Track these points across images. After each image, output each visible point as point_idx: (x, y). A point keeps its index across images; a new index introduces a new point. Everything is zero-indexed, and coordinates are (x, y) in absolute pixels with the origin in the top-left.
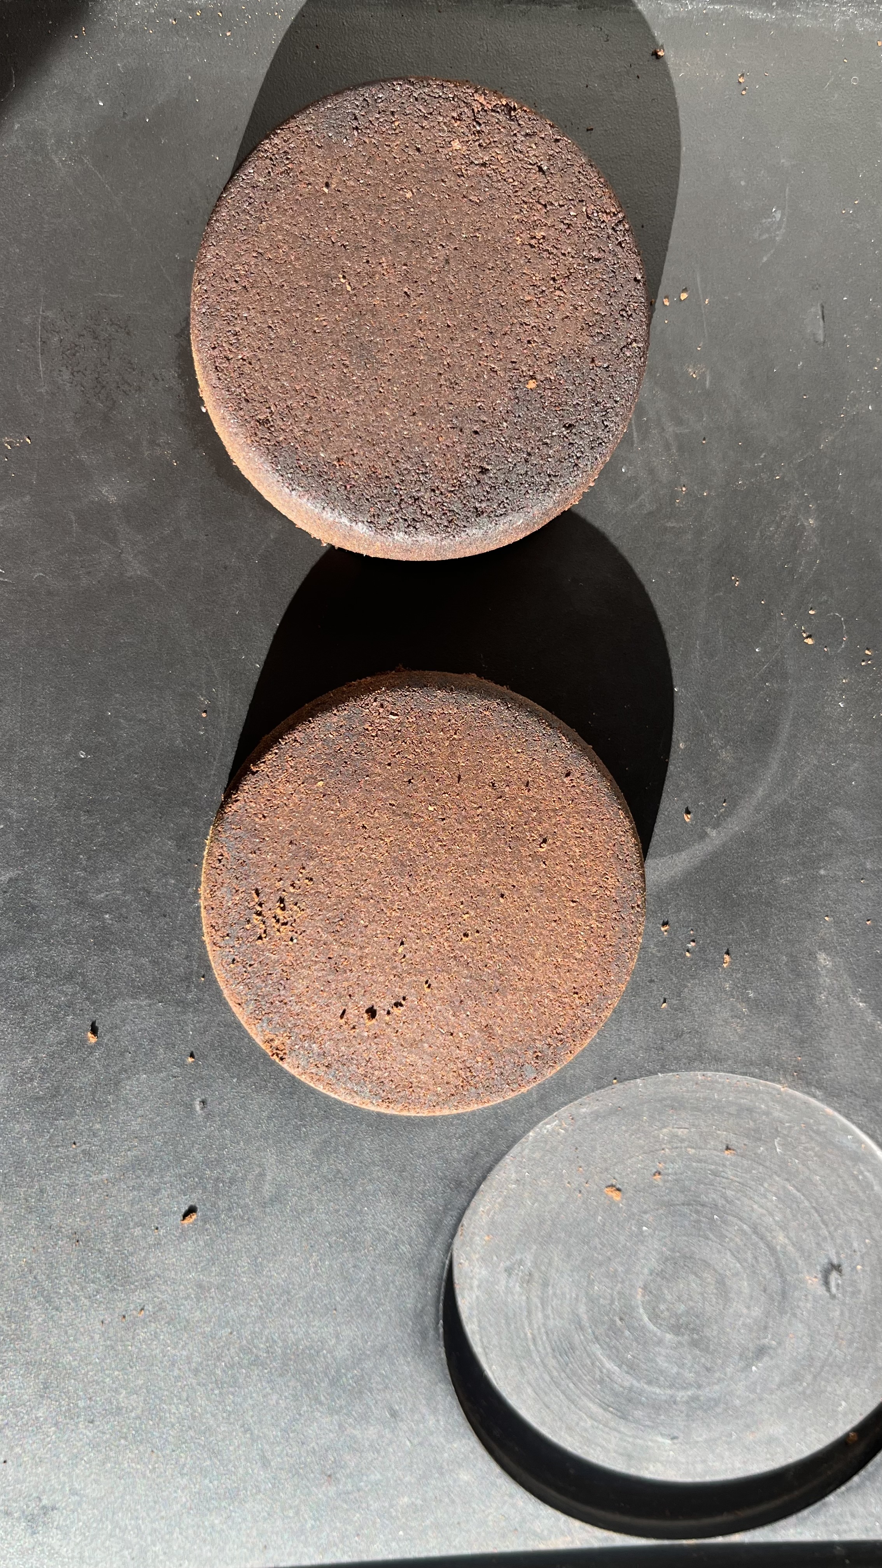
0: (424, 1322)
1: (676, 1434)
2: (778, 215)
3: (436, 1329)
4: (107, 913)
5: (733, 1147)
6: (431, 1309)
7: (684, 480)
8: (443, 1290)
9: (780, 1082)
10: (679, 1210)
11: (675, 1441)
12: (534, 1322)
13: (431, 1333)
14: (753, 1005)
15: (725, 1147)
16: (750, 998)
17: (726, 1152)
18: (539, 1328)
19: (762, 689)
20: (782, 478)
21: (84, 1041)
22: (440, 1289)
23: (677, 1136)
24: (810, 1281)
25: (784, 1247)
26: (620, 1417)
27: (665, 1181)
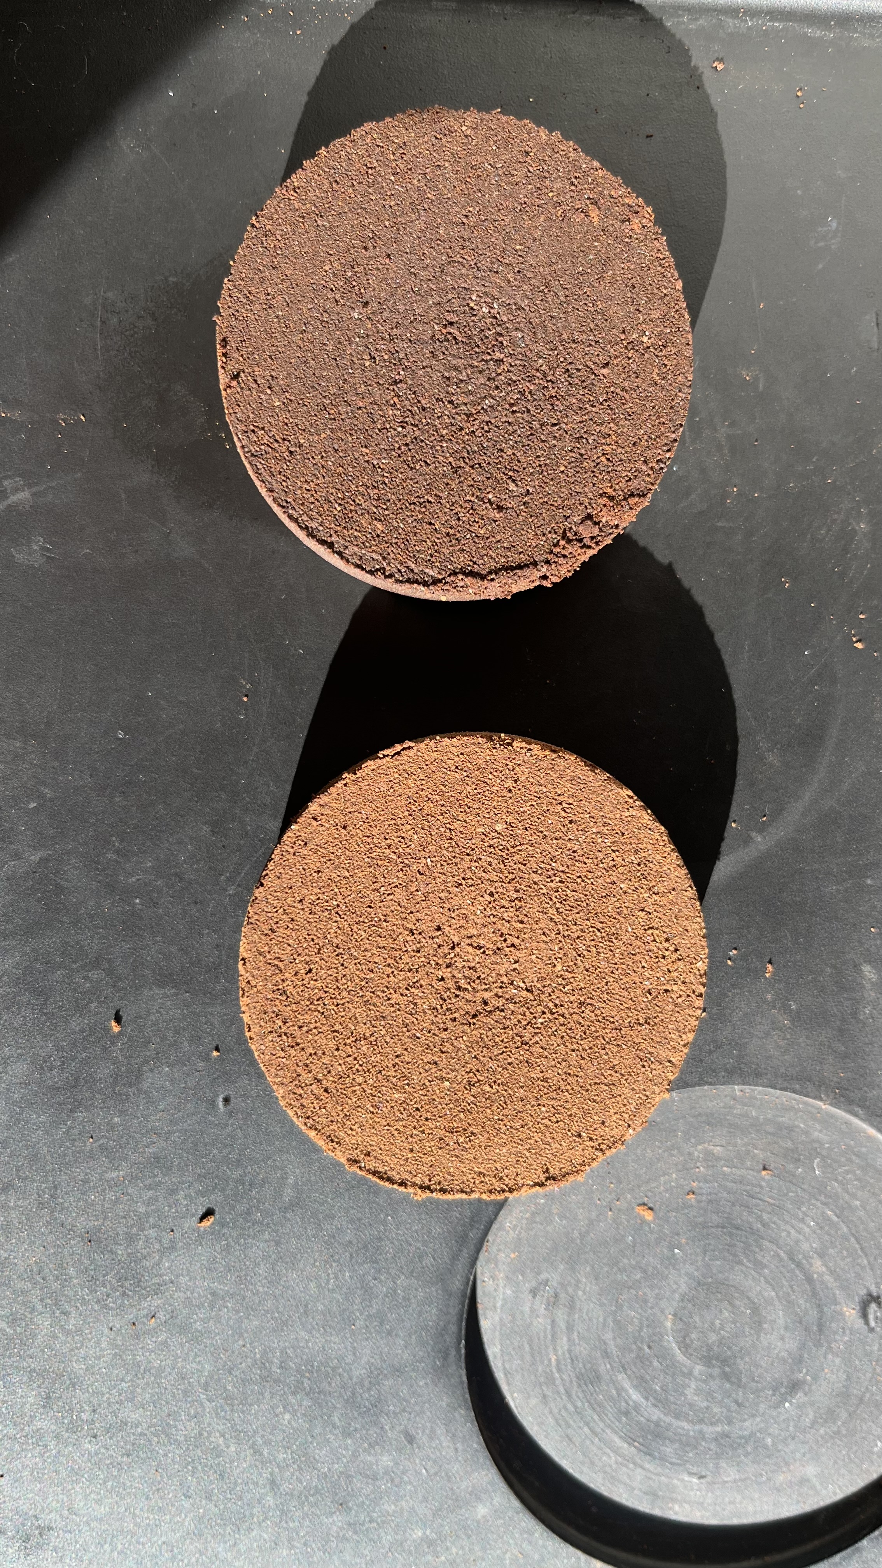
0: (445, 1341)
1: (704, 1474)
2: (834, 225)
3: (458, 1350)
4: (136, 897)
5: (771, 1168)
6: (453, 1328)
7: (736, 480)
8: (466, 1307)
9: (821, 1100)
10: (713, 1233)
11: (702, 1480)
12: (558, 1348)
13: (453, 1353)
14: (796, 1017)
15: (761, 1167)
16: (792, 1010)
17: (764, 1173)
18: (564, 1354)
19: (811, 692)
20: (834, 482)
21: (108, 1029)
22: (463, 1307)
23: (713, 1154)
24: (847, 1313)
25: (821, 1275)
26: (645, 1453)
27: (700, 1202)
